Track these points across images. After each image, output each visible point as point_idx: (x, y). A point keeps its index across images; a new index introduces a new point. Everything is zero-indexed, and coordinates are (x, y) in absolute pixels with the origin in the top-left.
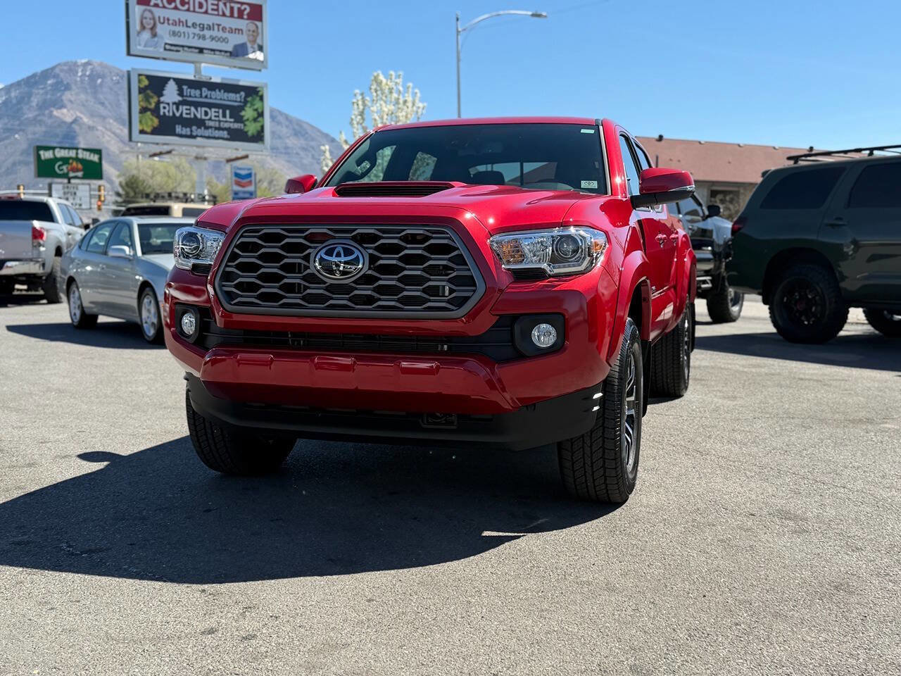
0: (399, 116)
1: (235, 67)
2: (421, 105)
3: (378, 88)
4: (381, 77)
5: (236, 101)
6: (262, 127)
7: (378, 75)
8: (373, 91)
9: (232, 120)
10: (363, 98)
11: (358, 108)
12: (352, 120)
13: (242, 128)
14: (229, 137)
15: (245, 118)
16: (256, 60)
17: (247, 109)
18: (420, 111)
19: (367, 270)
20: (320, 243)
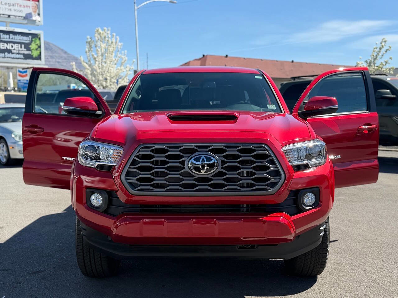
0: (109, 49)
2: (120, 44)
3: (98, 36)
4: (100, 31)
5: (27, 41)
6: (40, 53)
7: (99, 29)
8: (96, 37)
9: (25, 49)
10: (91, 40)
11: (89, 45)
12: (87, 50)
13: (30, 53)
14: (24, 58)
15: (32, 49)
17: (33, 44)
18: (119, 47)
19: (220, 170)
20: (190, 154)
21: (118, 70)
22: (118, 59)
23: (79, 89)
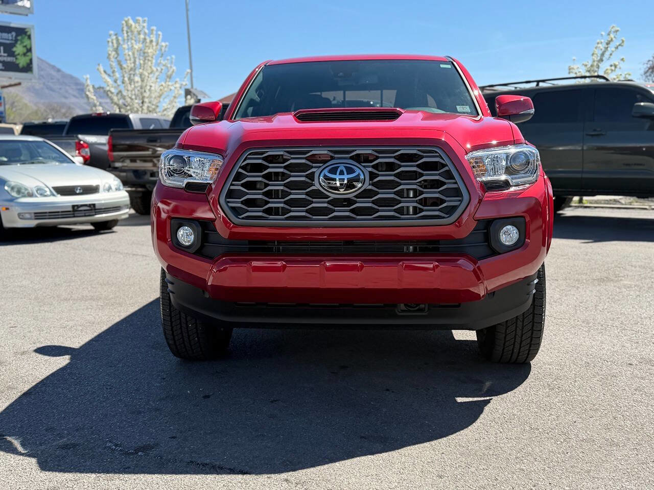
0: (147, 53)
1: (6, 12)
2: (164, 44)
3: (129, 31)
4: (131, 22)
5: (8, 40)
6: (31, 60)
7: (128, 20)
8: (125, 32)
9: (6, 55)
10: (117, 38)
11: (113, 46)
12: (109, 55)
13: (14, 60)
14: (3, 68)
15: (16, 53)
16: (24, 7)
17: (18, 45)
18: (163, 49)
19: (367, 186)
20: (322, 163)
21: (162, 88)
22: (162, 69)
23: (106, 113)
